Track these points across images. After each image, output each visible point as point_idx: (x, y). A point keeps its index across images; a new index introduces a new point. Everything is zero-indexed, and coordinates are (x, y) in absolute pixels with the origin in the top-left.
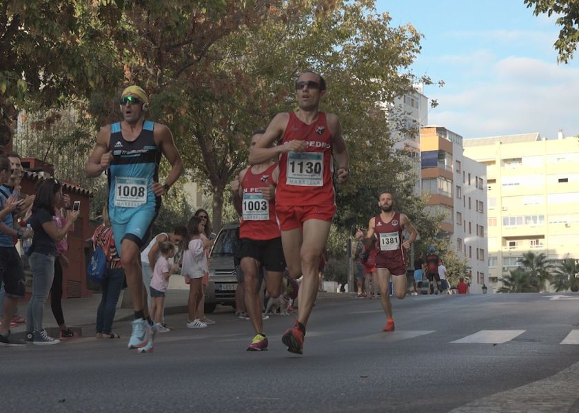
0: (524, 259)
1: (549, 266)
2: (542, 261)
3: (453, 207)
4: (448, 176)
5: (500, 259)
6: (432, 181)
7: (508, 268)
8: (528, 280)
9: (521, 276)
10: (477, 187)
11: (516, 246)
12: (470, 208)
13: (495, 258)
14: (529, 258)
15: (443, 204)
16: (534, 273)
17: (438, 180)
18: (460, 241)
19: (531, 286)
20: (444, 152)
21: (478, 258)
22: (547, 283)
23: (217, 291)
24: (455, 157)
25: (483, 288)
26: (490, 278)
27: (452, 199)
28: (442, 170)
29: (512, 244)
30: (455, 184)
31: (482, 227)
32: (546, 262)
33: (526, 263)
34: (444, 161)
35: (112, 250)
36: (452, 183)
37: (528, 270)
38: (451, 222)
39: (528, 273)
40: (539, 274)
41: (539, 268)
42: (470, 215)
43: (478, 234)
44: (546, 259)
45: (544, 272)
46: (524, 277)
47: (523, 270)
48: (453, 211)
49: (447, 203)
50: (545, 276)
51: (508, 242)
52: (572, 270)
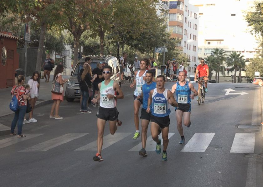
0: (214, 51)
1: (225, 55)
2: (222, 52)
3: (183, 27)
4: (181, 13)
5: (203, 49)
6: (174, 15)
7: (207, 54)
8: (215, 61)
9: (212, 59)
10: (194, 17)
11: (210, 44)
12: (191, 27)
13: (201, 49)
14: (216, 51)
15: (179, 26)
16: (218, 57)
17: (177, 14)
18: (185, 42)
19: (216, 64)
20: (180, 1)
21: (193, 50)
22: (224, 62)
23: (75, 93)
24: (185, 4)
25: (195, 66)
26: (198, 58)
27: (183, 23)
28: (179, 10)
29: (209, 43)
30: (185, 16)
31: (196, 36)
32: (224, 53)
33: (215, 53)
34: (180, 6)
35: (20, 97)
36: (183, 16)
37: (216, 56)
38: (182, 34)
39: (215, 58)
40: (220, 58)
41: (221, 55)
42: (191, 31)
43: (194, 39)
44: (224, 51)
45: (222, 57)
46: (214, 59)
47: (213, 56)
48: (183, 28)
49: (180, 25)
50: (223, 59)
51: (207, 42)
52: (235, 57)
